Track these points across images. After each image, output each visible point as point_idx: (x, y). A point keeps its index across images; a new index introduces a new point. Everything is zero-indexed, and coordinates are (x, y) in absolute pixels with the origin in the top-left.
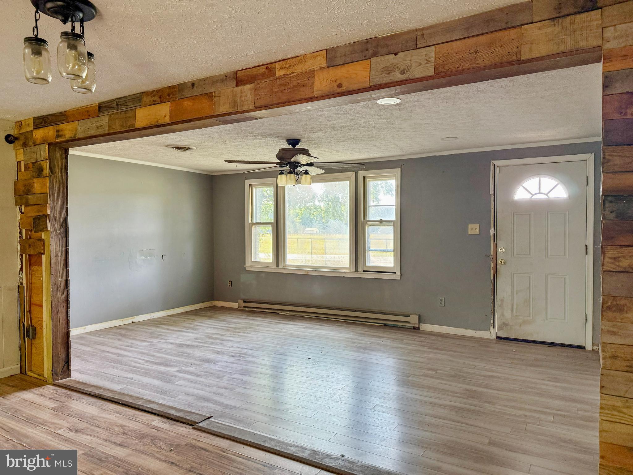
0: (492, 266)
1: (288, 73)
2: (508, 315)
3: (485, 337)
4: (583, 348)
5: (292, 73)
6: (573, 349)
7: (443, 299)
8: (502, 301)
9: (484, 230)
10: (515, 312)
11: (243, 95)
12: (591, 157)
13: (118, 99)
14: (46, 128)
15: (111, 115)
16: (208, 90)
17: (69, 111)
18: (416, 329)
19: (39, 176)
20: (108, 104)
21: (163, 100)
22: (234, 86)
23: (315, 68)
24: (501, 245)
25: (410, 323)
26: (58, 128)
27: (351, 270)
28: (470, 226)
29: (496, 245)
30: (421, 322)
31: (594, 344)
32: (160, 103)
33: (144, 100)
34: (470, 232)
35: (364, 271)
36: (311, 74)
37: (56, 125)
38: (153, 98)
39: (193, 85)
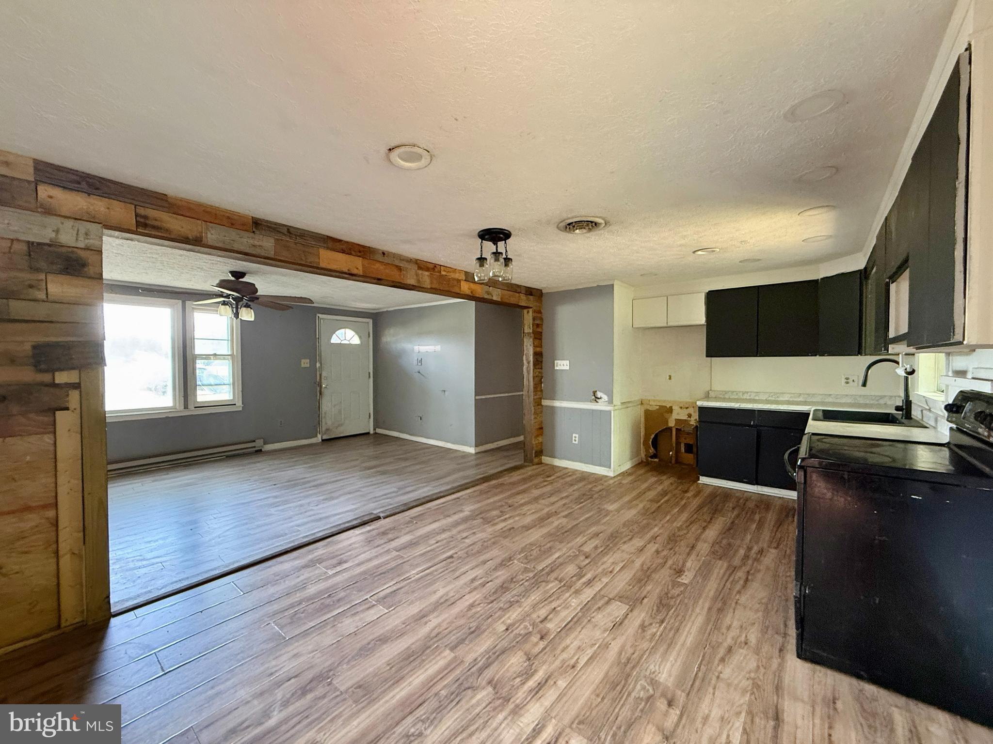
0: (318, 390)
1: (448, 275)
2: (329, 423)
3: (315, 442)
4: (368, 433)
6: (365, 435)
7: (282, 421)
8: (325, 413)
9: (313, 363)
10: (333, 420)
11: (424, 277)
12: (370, 321)
13: (290, 227)
14: (95, 197)
15: (278, 239)
16: (397, 263)
17: (176, 199)
18: (259, 451)
19: (68, 272)
20: (273, 226)
21: (353, 253)
22: (417, 268)
23: (460, 278)
24: (324, 374)
25: (255, 447)
26: (141, 211)
27: (177, 408)
28: (303, 361)
29: (321, 375)
30: (264, 444)
31: (375, 429)
32: (350, 254)
33: (330, 244)
34: (303, 365)
35: (195, 407)
36: (459, 281)
37: (136, 206)
38: (341, 246)
39: (384, 254)
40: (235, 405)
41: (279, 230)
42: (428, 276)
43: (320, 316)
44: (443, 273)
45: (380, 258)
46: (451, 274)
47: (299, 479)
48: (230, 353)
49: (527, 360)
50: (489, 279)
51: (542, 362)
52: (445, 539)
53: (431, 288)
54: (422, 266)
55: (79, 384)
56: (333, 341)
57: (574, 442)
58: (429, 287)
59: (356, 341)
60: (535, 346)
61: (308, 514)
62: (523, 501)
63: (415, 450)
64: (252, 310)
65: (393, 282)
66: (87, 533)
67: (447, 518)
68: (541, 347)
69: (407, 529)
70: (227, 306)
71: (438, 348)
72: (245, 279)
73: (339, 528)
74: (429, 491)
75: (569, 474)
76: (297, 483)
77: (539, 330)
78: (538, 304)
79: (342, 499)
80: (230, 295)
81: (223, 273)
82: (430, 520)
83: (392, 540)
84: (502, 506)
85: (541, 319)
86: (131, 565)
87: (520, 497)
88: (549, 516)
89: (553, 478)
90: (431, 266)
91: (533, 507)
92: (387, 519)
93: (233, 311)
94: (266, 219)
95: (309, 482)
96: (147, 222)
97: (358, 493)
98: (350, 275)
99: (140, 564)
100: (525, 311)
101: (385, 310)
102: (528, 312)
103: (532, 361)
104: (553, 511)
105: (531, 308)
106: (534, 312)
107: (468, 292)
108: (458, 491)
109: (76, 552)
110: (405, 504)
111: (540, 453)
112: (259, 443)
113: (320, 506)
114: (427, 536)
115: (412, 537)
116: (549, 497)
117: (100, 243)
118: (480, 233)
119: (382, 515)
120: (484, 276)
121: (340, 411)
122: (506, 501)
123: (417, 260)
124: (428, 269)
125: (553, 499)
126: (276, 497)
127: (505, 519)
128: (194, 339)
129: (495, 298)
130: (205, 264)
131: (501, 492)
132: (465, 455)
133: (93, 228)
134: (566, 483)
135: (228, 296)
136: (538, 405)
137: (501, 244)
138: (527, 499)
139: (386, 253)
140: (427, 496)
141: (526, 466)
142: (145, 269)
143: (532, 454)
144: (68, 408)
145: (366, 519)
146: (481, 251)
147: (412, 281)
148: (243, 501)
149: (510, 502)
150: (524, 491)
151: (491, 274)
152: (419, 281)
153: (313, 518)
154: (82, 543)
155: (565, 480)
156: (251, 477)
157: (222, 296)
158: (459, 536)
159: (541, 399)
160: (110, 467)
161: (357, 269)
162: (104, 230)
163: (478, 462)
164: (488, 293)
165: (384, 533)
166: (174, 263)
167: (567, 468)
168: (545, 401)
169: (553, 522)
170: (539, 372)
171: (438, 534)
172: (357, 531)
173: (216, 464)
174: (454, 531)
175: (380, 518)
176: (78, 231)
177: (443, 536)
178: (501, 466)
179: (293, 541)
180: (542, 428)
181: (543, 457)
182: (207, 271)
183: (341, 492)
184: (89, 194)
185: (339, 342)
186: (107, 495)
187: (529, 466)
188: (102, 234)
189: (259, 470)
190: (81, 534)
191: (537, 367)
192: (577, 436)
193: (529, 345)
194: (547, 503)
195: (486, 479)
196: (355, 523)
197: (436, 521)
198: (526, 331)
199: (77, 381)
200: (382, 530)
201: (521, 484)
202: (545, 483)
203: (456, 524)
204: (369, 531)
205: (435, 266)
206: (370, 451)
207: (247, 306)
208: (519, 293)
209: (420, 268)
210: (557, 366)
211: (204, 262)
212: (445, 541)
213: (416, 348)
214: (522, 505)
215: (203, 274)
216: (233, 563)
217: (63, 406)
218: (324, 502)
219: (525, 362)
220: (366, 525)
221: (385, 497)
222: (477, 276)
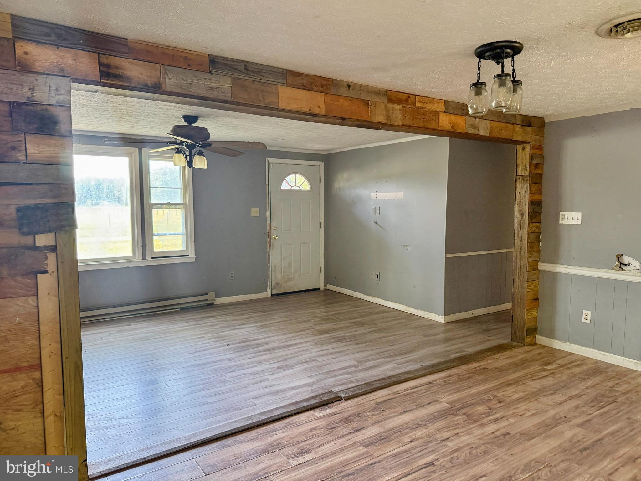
0: (268, 241)
1: (423, 107)
2: (279, 276)
3: (265, 297)
4: (319, 289)
5: (425, 108)
6: (315, 291)
7: (233, 273)
8: (275, 266)
9: (262, 212)
10: (283, 273)
11: (395, 112)
12: (321, 164)
13: (248, 62)
14: (63, 48)
15: (235, 78)
16: (364, 97)
17: (135, 42)
18: (210, 305)
19: (44, 132)
20: (229, 63)
21: (315, 88)
22: (387, 102)
23: (438, 110)
24: (274, 224)
25: (207, 300)
26: (104, 60)
27: (137, 258)
28: (253, 210)
29: (270, 225)
30: (215, 298)
31: (325, 285)
32: (311, 90)
33: (290, 80)
34: (253, 215)
35: (152, 258)
36: (437, 113)
37: (99, 54)
38: (302, 81)
39: (349, 86)
40: (188, 256)
41: (235, 67)
42: (400, 110)
43: (271, 160)
44: (418, 105)
45: (344, 91)
46: (428, 105)
47: (253, 341)
48: (183, 202)
49: (520, 211)
50: (489, 110)
51: (540, 214)
52: (422, 438)
53: (403, 125)
54: (393, 98)
55: (55, 246)
56: (282, 188)
57: (584, 320)
58: (400, 124)
59: (306, 186)
60: (532, 194)
61: (262, 384)
62: (516, 396)
63: (372, 313)
64: (205, 158)
65: (359, 121)
66: (66, 396)
67: (421, 409)
68: (540, 194)
69: (374, 417)
70: (181, 155)
71: (400, 195)
72: (198, 124)
73: (298, 406)
74: (395, 368)
75: (578, 363)
76: (250, 345)
77: (538, 171)
78: (538, 137)
79: (298, 368)
80: (184, 142)
81: (176, 118)
82: (400, 409)
83: (358, 431)
84: (489, 400)
85: (542, 157)
86: (103, 424)
87: (511, 390)
88: (556, 422)
89: (554, 366)
90: (404, 97)
91: (533, 406)
92: (349, 402)
93: (186, 159)
94: (223, 56)
95: (263, 344)
96: (111, 71)
97: (314, 364)
98: (312, 116)
99: (109, 423)
100: (520, 147)
101: (338, 151)
102: (524, 149)
103: (527, 212)
104: (562, 415)
105: (529, 143)
106: (533, 148)
107: (448, 127)
108: (430, 373)
109: (58, 414)
110: (367, 384)
111: (533, 331)
112: (211, 295)
113: (276, 376)
114: (399, 431)
115: (381, 430)
116: (552, 394)
117: (69, 98)
118: (479, 50)
119: (343, 395)
120: (482, 107)
121: (290, 264)
122: (495, 393)
123: (387, 91)
124: (399, 101)
125: (559, 397)
126: (230, 360)
127: (496, 420)
128: (150, 187)
129: (482, 133)
130: (160, 110)
131: (486, 380)
132: (433, 325)
133: (62, 81)
134: (575, 375)
135: (181, 143)
136: (534, 270)
137: (508, 62)
138: (521, 394)
139: (351, 85)
140: (393, 376)
141: (515, 347)
142: (107, 118)
143: (523, 331)
144: (47, 270)
145: (326, 398)
146: (479, 73)
147: (380, 118)
148: (198, 362)
149: (499, 395)
150: (516, 382)
151: (493, 104)
152: (388, 117)
153: (268, 390)
154: (63, 406)
155: (571, 371)
156: (204, 334)
157: (176, 143)
158: (438, 436)
159: (537, 261)
160: (83, 314)
161: (319, 107)
162: (72, 84)
163: (450, 334)
164: (474, 127)
165: (348, 420)
166: (132, 110)
167: (572, 354)
168: (543, 264)
169: (563, 432)
170: (537, 227)
171: (412, 429)
172: (317, 413)
173: (173, 317)
174: (432, 428)
175: (341, 399)
176: (50, 87)
177: (419, 433)
178: (481, 343)
179: (250, 418)
180: (537, 299)
181: (537, 336)
182: (162, 117)
183: (296, 360)
184: (58, 47)
185: (289, 188)
186: (81, 344)
187: (519, 347)
188: (70, 88)
189: (212, 326)
190: (62, 397)
191: (534, 220)
192: (589, 313)
193: (524, 192)
194: (551, 403)
195: (463, 360)
196: (314, 402)
197: (407, 411)
198: (520, 173)
199: (54, 244)
200: (346, 415)
201: (511, 371)
202: (545, 373)
203: (434, 418)
204: (331, 415)
205: (409, 96)
206: (320, 312)
207: (200, 153)
208: (513, 124)
209: (390, 100)
210: (563, 219)
211: (160, 108)
212: (421, 440)
213: (373, 195)
214: (518, 400)
215: (157, 120)
216: (195, 435)
217: (43, 269)
218: (278, 370)
219: (517, 213)
220: (327, 406)
221: (344, 371)
222: (472, 107)
